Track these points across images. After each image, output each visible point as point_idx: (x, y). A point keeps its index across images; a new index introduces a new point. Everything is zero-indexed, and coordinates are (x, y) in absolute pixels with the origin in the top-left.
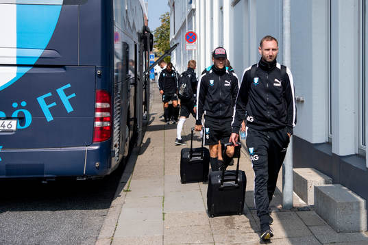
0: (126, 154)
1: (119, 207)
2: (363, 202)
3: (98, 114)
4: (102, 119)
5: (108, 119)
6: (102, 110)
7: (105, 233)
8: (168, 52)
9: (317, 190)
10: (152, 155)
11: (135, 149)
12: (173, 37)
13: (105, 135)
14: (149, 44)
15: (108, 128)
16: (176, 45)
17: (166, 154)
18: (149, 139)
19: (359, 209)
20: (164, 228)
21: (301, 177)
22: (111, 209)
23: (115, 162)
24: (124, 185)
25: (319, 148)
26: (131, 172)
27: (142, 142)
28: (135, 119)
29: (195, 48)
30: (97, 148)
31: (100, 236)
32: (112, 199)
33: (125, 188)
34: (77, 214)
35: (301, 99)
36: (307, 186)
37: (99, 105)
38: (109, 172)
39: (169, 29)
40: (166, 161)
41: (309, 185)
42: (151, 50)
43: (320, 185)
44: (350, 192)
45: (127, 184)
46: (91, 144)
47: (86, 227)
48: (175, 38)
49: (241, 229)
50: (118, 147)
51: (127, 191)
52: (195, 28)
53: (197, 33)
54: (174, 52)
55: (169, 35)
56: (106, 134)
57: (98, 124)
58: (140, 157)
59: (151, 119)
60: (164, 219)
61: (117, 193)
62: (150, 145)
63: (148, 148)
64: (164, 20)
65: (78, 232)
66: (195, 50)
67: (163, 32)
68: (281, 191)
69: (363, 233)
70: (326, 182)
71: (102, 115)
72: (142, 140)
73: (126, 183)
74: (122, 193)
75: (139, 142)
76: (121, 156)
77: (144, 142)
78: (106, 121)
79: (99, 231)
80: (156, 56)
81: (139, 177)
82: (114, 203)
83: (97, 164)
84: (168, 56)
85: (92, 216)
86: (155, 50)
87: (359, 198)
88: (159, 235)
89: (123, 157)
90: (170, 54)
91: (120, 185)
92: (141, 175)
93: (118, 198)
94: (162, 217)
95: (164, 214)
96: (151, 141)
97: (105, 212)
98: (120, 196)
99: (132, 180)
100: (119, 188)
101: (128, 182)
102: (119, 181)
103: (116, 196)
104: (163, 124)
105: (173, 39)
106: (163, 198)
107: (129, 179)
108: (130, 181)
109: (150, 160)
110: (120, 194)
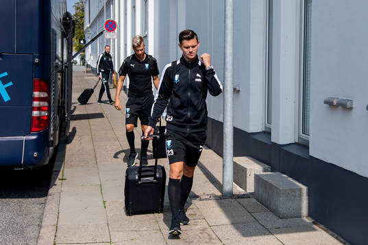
1: (57, 195)
2: (304, 189)
7: (48, 221)
9: (257, 178)
10: (81, 143)
12: (88, 26)
17: (95, 143)
18: (74, 128)
19: (300, 195)
20: (107, 216)
21: (240, 165)
22: (49, 197)
24: (58, 175)
25: (256, 137)
26: (62, 161)
30: (34, 138)
31: (44, 224)
32: (49, 189)
33: (60, 176)
34: (14, 202)
35: (238, 88)
36: (246, 174)
37: (36, 94)
39: (83, 17)
40: (96, 150)
41: (248, 173)
43: (258, 173)
44: (291, 179)
45: (61, 173)
46: (29, 134)
47: (26, 215)
48: (91, 27)
51: (62, 179)
55: (83, 24)
58: (68, 146)
59: (72, 108)
60: (105, 207)
61: (52, 180)
62: (77, 134)
63: (76, 137)
64: (78, 8)
65: (19, 219)
69: (305, 219)
70: (265, 170)
74: (58, 182)
77: (70, 131)
81: (71, 166)
82: (51, 191)
83: (35, 155)
87: (300, 185)
88: (104, 222)
91: (54, 173)
92: (73, 163)
93: (54, 187)
94: (103, 205)
95: (104, 202)
96: (77, 130)
97: (42, 200)
98: (56, 185)
99: (65, 169)
100: (53, 176)
101: (61, 170)
102: (52, 170)
103: (51, 184)
104: (86, 113)
105: (88, 28)
106: (101, 187)
107: (62, 168)
108: (63, 170)
109: (80, 148)
110: (55, 183)
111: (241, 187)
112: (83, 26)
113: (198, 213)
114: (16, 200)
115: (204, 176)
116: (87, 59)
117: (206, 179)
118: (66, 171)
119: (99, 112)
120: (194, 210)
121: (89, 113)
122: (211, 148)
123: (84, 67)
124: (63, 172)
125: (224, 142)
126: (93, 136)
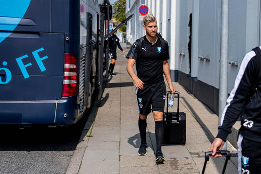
0: (89, 106)
1: (83, 149)
3: (66, 74)
4: (69, 78)
5: (75, 78)
6: (70, 70)
7: (72, 170)
8: (124, 22)
10: (110, 107)
11: (96, 103)
12: (129, 10)
13: (72, 91)
14: (108, 14)
15: (74, 86)
16: (131, 16)
17: (121, 106)
18: (108, 95)
20: (120, 167)
22: (76, 151)
23: (79, 114)
24: (87, 132)
26: (93, 121)
27: (102, 97)
28: (96, 77)
30: (65, 101)
32: (77, 144)
33: (88, 134)
34: (48, 154)
35: (236, 63)
37: (67, 66)
38: (75, 122)
39: (125, 3)
40: (122, 113)
42: (110, 19)
45: (89, 131)
46: (60, 98)
47: (56, 165)
48: (131, 11)
49: (183, 170)
50: (82, 100)
51: (89, 136)
52: (147, 3)
53: (149, 7)
54: (129, 23)
55: (125, 8)
57: (66, 82)
58: (99, 108)
60: (120, 160)
61: (81, 137)
62: (109, 99)
63: (107, 102)
67: (120, 6)
71: (70, 74)
72: (102, 95)
73: (88, 129)
74: (86, 138)
75: (99, 97)
76: (85, 108)
77: (104, 96)
78: (73, 79)
79: (66, 168)
80: (114, 26)
81: (99, 125)
82: (79, 146)
83: (65, 116)
85: (60, 156)
86: (114, 20)
88: (116, 173)
89: (87, 108)
90: (126, 24)
91: (84, 131)
92: (101, 123)
93: (82, 142)
94: (118, 159)
95: (120, 156)
96: (110, 96)
97: (71, 152)
98: (84, 140)
99: (93, 128)
100: (83, 133)
101: (91, 129)
102: (83, 128)
103: (80, 140)
104: (120, 82)
105: (128, 12)
106: (120, 143)
107: (92, 127)
108: (92, 128)
109: (109, 111)
110: (84, 139)
111: (235, 147)
112: (125, 11)
113: (195, 167)
114: (50, 152)
115: (206, 137)
116: (127, 37)
117: (207, 139)
119: (130, 81)
120: (192, 165)
121: (122, 82)
122: (215, 114)
123: (125, 44)
124: (92, 130)
125: (220, 109)
126: (121, 102)
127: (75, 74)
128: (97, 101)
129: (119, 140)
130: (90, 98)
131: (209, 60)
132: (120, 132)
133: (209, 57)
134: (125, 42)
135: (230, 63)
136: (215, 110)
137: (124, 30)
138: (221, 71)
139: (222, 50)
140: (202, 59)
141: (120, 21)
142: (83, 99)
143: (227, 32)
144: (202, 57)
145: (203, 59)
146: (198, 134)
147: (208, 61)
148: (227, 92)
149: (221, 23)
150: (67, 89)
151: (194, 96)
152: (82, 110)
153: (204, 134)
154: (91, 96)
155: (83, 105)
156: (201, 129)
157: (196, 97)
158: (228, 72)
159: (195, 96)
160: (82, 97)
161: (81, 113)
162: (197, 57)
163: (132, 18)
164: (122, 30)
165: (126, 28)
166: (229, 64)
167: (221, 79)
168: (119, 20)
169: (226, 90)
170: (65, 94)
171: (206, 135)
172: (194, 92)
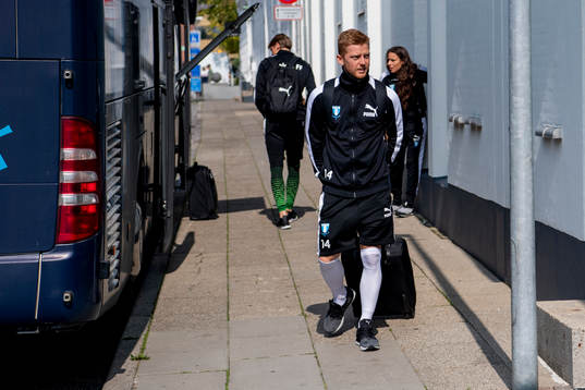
0: (136, 271)
3: (68, 176)
4: (76, 188)
5: (92, 187)
6: (77, 165)
8: (233, 25)
10: (199, 272)
11: (157, 260)
13: (85, 226)
15: (92, 210)
16: (252, 9)
17: (232, 270)
18: (191, 235)
21: (557, 322)
23: (109, 289)
24: (131, 348)
26: (149, 314)
27: (173, 243)
28: (157, 188)
29: (298, 16)
30: (65, 256)
33: (136, 352)
35: (556, 134)
36: (570, 343)
37: (69, 153)
38: (96, 316)
40: (233, 286)
41: (576, 340)
42: (193, 21)
45: (140, 343)
46: (52, 249)
50: (117, 253)
51: (140, 359)
54: (248, 27)
56: (88, 224)
57: (67, 199)
58: (169, 278)
61: (116, 361)
62: (194, 248)
63: (190, 257)
66: (298, 21)
68: (509, 355)
71: (76, 177)
73: (137, 339)
74: (129, 364)
75: (167, 242)
76: (123, 275)
77: (180, 240)
78: (86, 192)
80: (204, 36)
81: (168, 326)
82: (109, 387)
83: (67, 296)
84: (234, 36)
86: (202, 20)
89: (130, 276)
90: (238, 31)
91: (123, 344)
92: (172, 319)
93: (117, 376)
96: (196, 238)
98: (124, 371)
99: (151, 333)
100: (120, 351)
101: (143, 337)
102: (121, 335)
103: (114, 369)
104: (224, 197)
106: (228, 374)
107: (145, 332)
108: (146, 336)
109: (195, 283)
110: (123, 367)
111: (561, 376)
115: (478, 347)
116: (244, 68)
117: (480, 354)
118: (154, 339)
119: (256, 195)
121: (230, 198)
122: (502, 280)
123: (238, 88)
124: (145, 339)
125: (513, 265)
126: (230, 254)
127: (93, 176)
128: (160, 257)
129: (226, 368)
130: (138, 247)
131: (480, 128)
132: (228, 343)
133: (479, 120)
134: (237, 83)
135: (539, 134)
136: (500, 268)
137: (234, 48)
138: (514, 158)
139: (514, 98)
140: (458, 126)
141: (220, 22)
142: (119, 248)
143: (527, 46)
144: (460, 120)
145: (462, 125)
146: (454, 340)
147: (476, 129)
148: (534, 217)
149: (510, 21)
150: (70, 219)
151: (440, 231)
152: (115, 281)
153: (473, 339)
154: (141, 241)
155: (118, 267)
156: (464, 326)
157: (445, 235)
158: (532, 160)
159: (444, 232)
160: (116, 244)
161: (114, 292)
162: (445, 120)
163: (256, 15)
164: (227, 49)
165: (238, 42)
166: (537, 138)
167: (514, 181)
168: (216, 19)
169: (530, 212)
170: (64, 235)
171: (478, 342)
172: (438, 219)
